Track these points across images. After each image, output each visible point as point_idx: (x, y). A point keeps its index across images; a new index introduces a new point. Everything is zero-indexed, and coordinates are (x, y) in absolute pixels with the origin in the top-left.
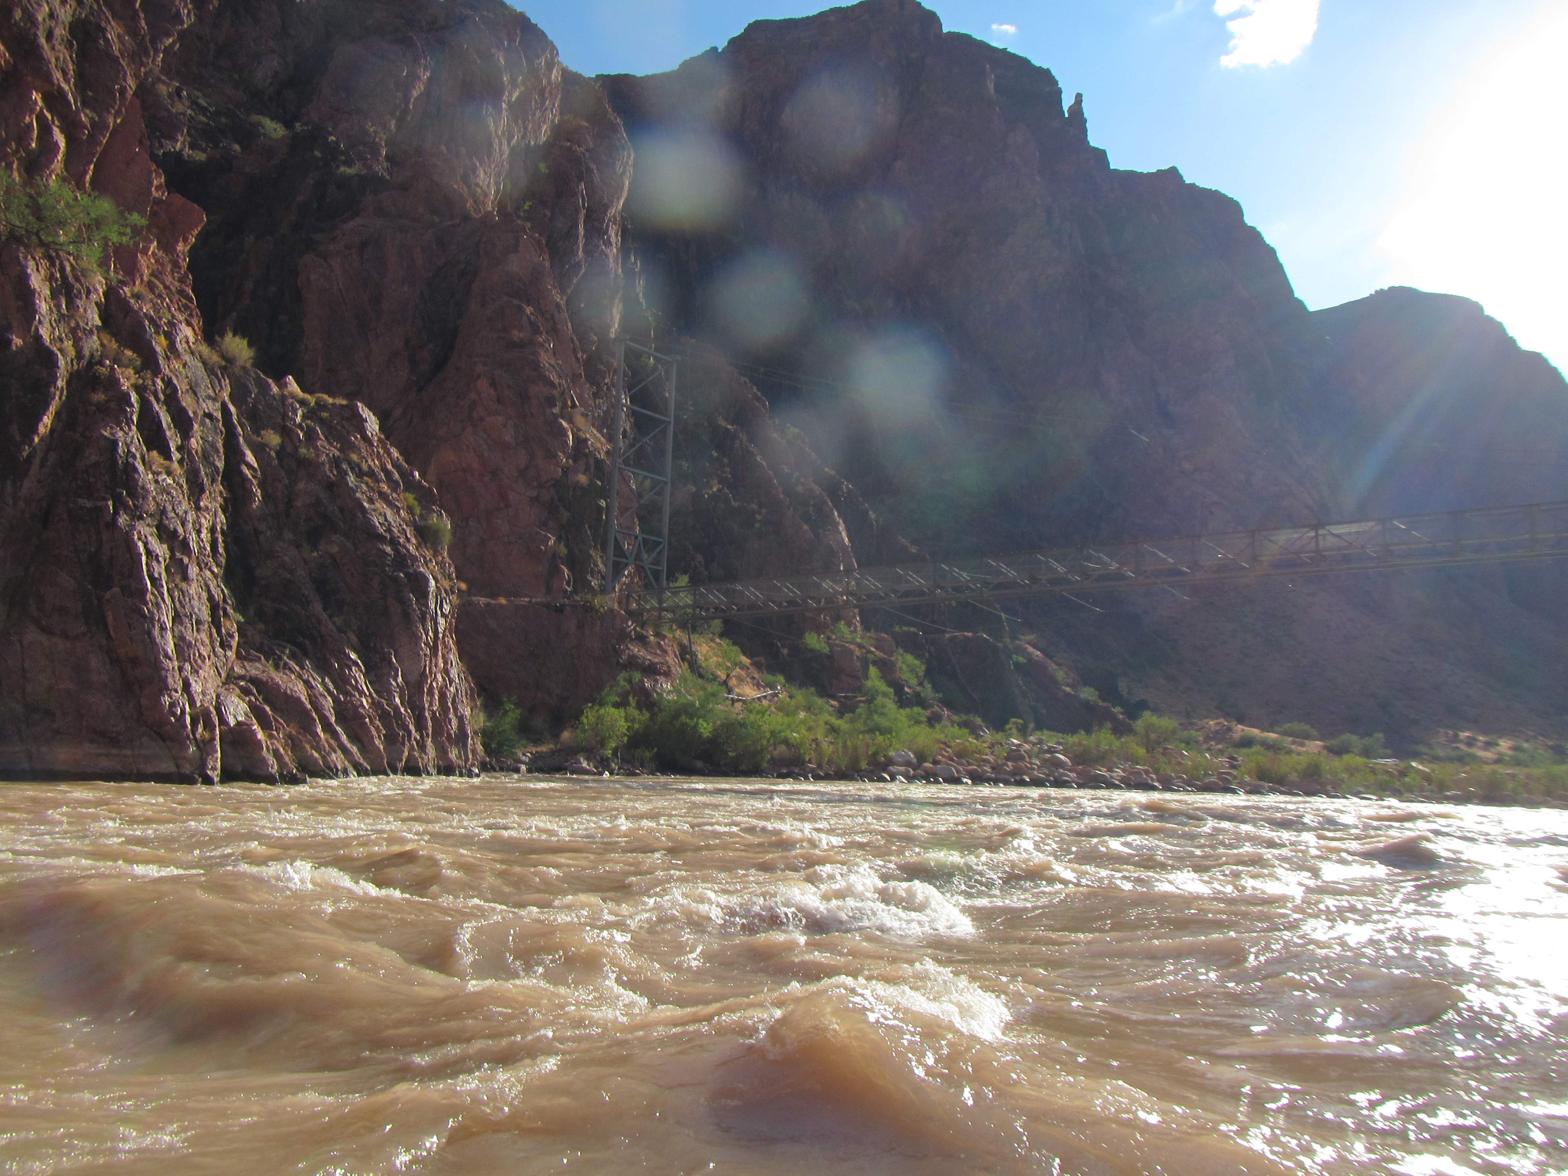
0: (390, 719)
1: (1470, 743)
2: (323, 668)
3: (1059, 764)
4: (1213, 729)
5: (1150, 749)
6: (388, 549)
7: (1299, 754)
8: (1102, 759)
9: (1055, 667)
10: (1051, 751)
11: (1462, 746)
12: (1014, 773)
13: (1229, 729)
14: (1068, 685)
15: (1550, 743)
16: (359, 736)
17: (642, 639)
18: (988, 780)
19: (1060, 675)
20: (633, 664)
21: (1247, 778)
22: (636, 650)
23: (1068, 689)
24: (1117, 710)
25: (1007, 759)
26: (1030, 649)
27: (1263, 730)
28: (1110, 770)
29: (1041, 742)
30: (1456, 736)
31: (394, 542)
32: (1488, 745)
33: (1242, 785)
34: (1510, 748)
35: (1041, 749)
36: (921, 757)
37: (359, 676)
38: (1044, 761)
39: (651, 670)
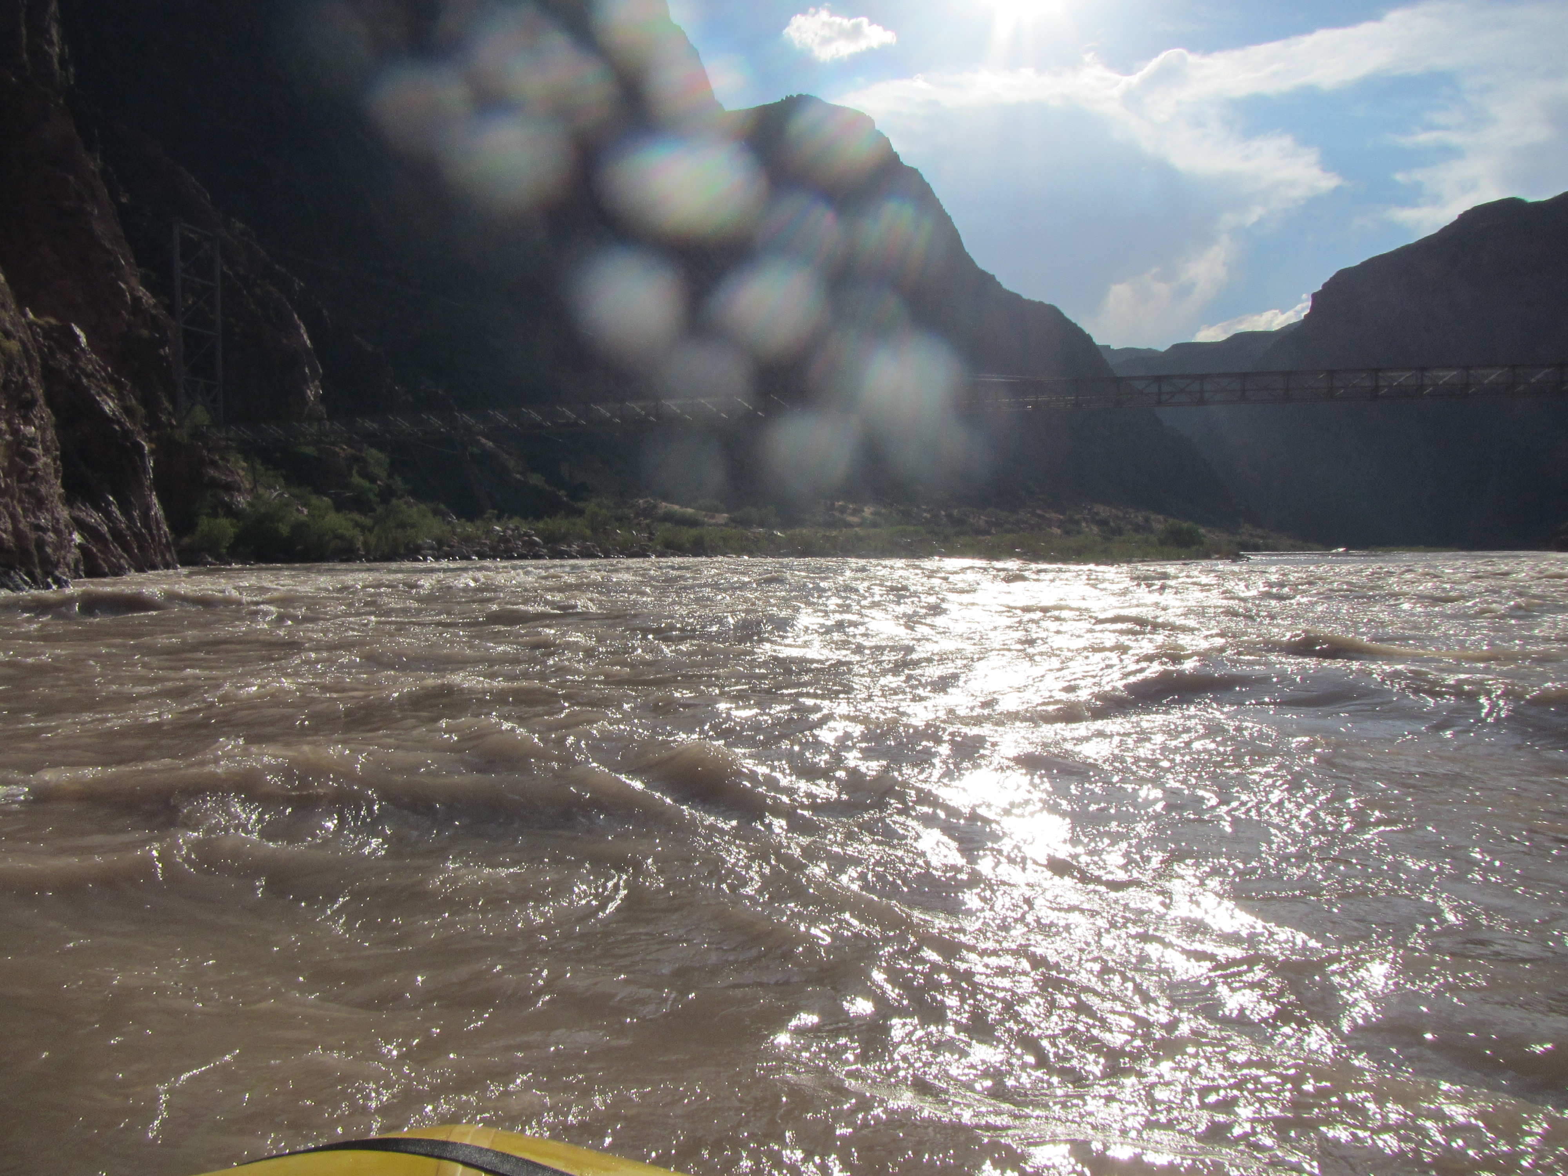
0: (138, 536)
1: (843, 510)
2: (98, 508)
3: (536, 544)
4: (642, 506)
5: (594, 530)
6: (117, 427)
7: (710, 525)
8: (564, 538)
9: (505, 456)
10: (526, 534)
11: (837, 514)
12: (505, 551)
13: (655, 507)
14: (518, 473)
15: (902, 508)
16: (126, 548)
17: (213, 463)
18: (489, 557)
19: (511, 464)
20: (214, 484)
21: (659, 548)
22: (211, 472)
23: (518, 476)
24: (562, 493)
25: (499, 542)
26: (483, 440)
27: (682, 507)
28: (569, 546)
29: (517, 528)
30: (833, 504)
31: (119, 422)
32: (855, 512)
33: (654, 552)
34: (872, 514)
35: (519, 533)
36: (440, 542)
37: (115, 510)
38: (524, 542)
39: (229, 488)
